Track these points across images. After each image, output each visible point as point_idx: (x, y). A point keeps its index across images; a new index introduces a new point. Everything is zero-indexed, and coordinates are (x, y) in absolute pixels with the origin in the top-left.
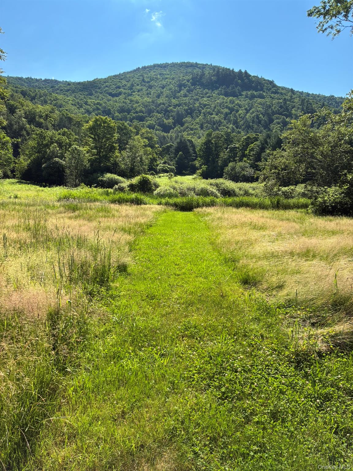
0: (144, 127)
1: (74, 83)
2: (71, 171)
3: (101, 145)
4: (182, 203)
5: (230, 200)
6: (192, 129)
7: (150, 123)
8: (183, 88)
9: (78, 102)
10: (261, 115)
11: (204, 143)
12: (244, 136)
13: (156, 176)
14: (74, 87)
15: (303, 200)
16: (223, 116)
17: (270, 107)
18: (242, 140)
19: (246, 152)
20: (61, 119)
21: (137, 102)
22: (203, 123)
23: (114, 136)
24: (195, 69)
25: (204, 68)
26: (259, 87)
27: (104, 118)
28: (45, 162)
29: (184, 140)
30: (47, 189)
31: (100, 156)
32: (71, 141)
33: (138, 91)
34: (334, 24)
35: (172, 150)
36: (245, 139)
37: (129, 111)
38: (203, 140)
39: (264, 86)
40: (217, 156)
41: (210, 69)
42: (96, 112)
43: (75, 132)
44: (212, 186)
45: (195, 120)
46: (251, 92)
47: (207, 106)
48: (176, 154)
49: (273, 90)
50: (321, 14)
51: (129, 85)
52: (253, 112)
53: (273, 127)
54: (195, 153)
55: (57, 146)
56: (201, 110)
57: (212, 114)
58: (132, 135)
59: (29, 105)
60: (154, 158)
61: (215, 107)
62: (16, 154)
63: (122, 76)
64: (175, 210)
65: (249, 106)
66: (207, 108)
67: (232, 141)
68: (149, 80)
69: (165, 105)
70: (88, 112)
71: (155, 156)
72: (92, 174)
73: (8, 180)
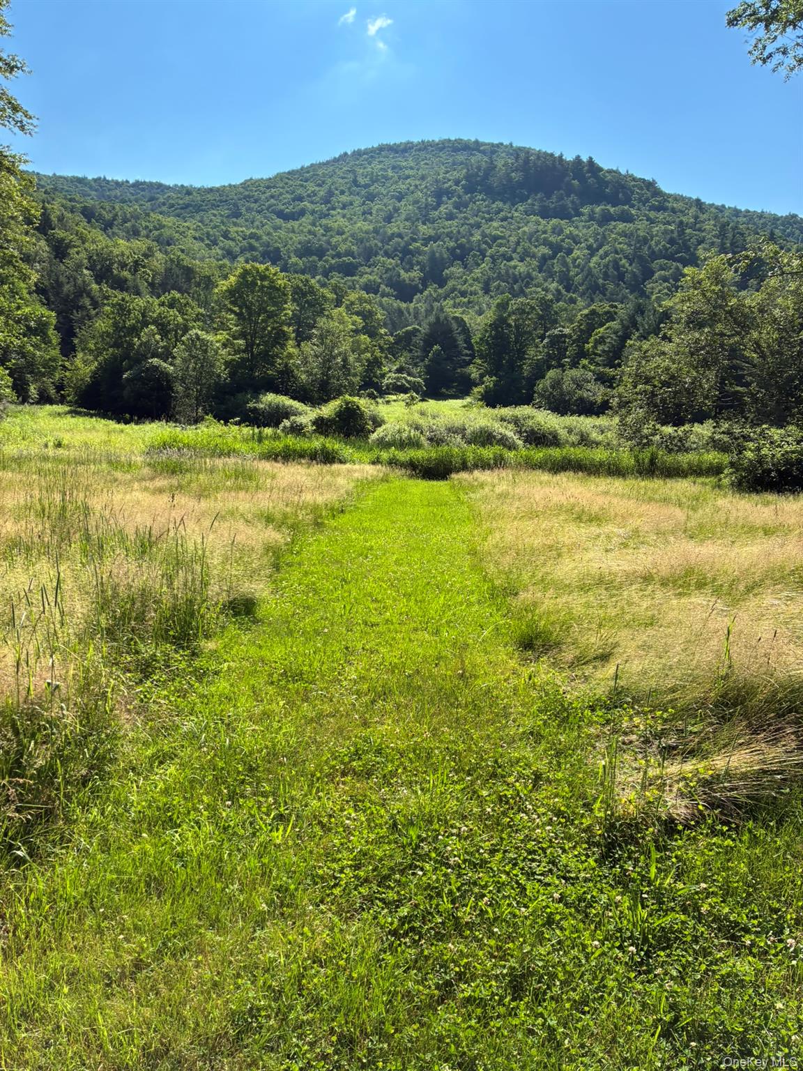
0: (355, 289)
1: (199, 189)
2: (187, 388)
3: (255, 330)
4: (427, 460)
5: (539, 454)
6: (463, 294)
7: (369, 281)
8: (445, 199)
9: (208, 233)
10: (624, 261)
11: (491, 325)
12: (582, 309)
13: (380, 400)
14: (199, 198)
15: (712, 457)
16: (535, 263)
17: (645, 241)
18: (579, 317)
19: (586, 345)
20: (168, 270)
21: (341, 233)
22: (489, 279)
23: (285, 309)
24: (474, 155)
25: (493, 152)
26: (620, 195)
27: (262, 267)
28: (130, 368)
29: (446, 318)
30: (132, 429)
31: (252, 353)
32: (187, 320)
33: (344, 207)
34: (790, 44)
35: (417, 340)
36: (586, 315)
37: (321, 253)
38: (489, 316)
39: (632, 193)
40: (521, 354)
41: (508, 154)
42: (248, 255)
43: (198, 300)
44: (505, 423)
45: (471, 272)
46: (603, 207)
47: (500, 241)
48: (426, 351)
49: (654, 202)
50: (760, 20)
51: (322, 193)
52: (606, 254)
53: (653, 288)
54: (470, 347)
55: (155, 331)
56: (485, 250)
57: (510, 259)
58: (326, 306)
59: (98, 240)
60: (376, 358)
61: (518, 243)
62: (68, 349)
63: (308, 172)
64: (411, 477)
65: (596, 240)
66: (500, 245)
67: (556, 321)
68: (367, 181)
69: (402, 238)
70: (231, 255)
71: (378, 353)
72: (234, 395)
73: (48, 407)
